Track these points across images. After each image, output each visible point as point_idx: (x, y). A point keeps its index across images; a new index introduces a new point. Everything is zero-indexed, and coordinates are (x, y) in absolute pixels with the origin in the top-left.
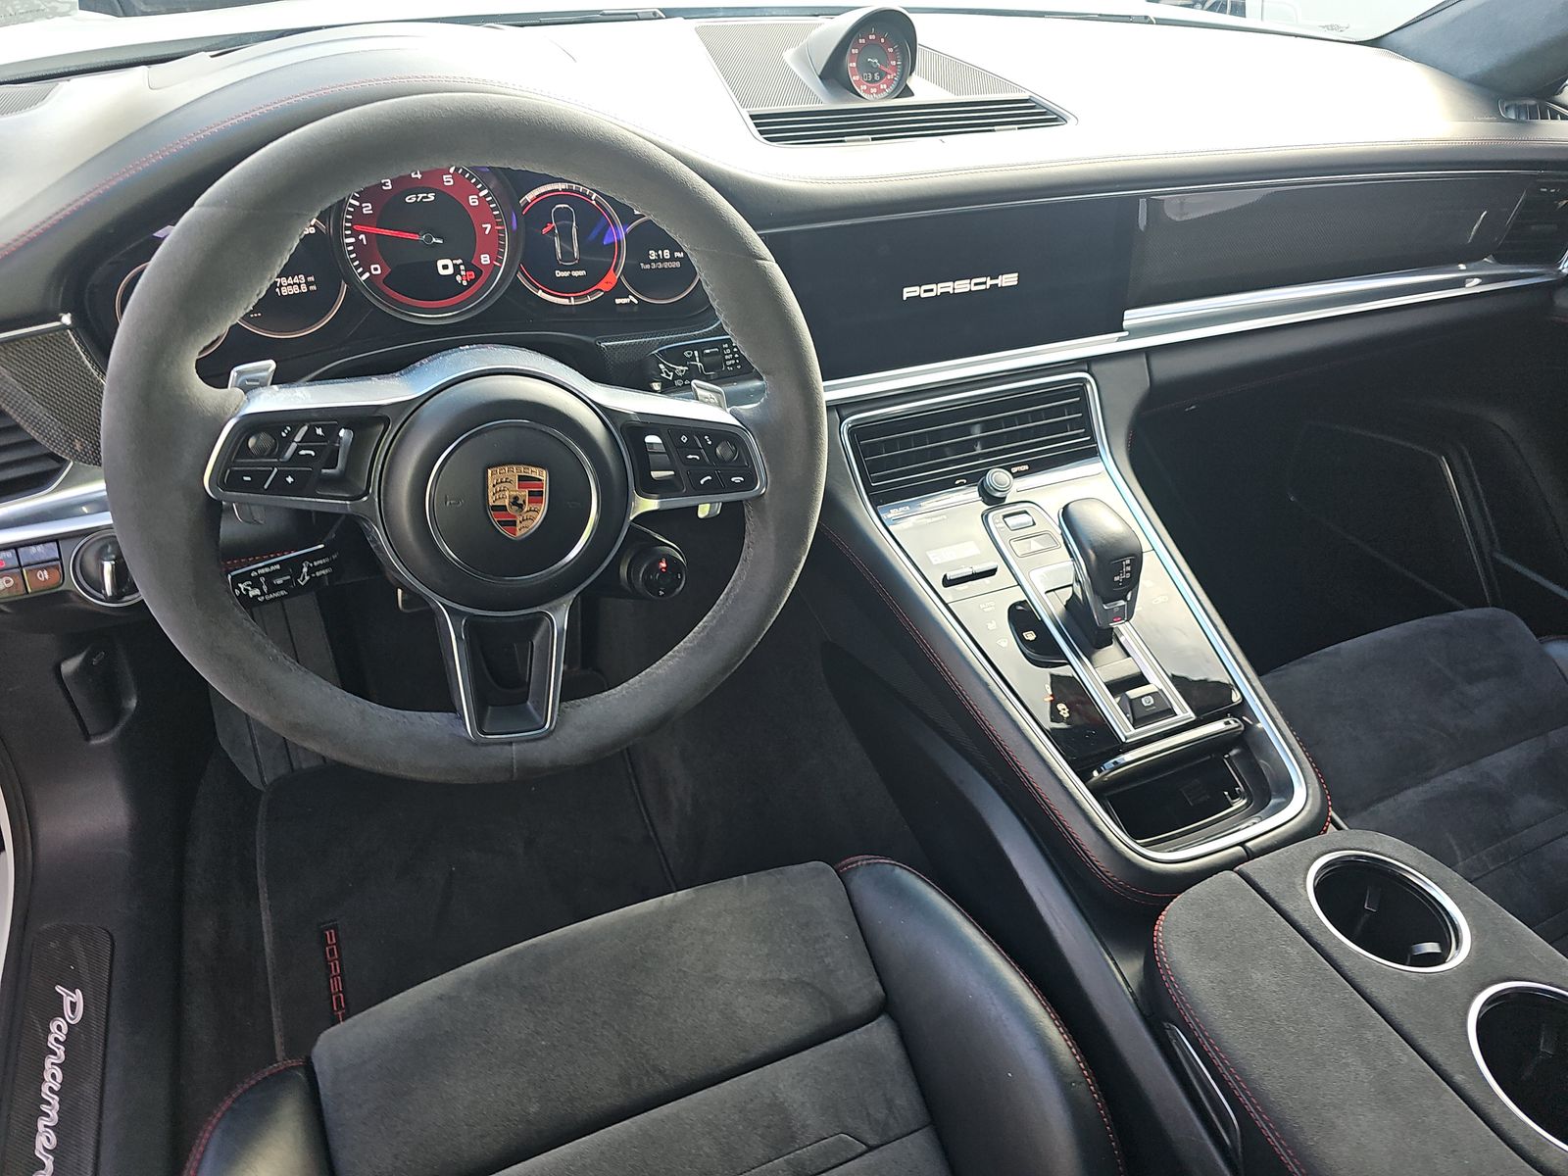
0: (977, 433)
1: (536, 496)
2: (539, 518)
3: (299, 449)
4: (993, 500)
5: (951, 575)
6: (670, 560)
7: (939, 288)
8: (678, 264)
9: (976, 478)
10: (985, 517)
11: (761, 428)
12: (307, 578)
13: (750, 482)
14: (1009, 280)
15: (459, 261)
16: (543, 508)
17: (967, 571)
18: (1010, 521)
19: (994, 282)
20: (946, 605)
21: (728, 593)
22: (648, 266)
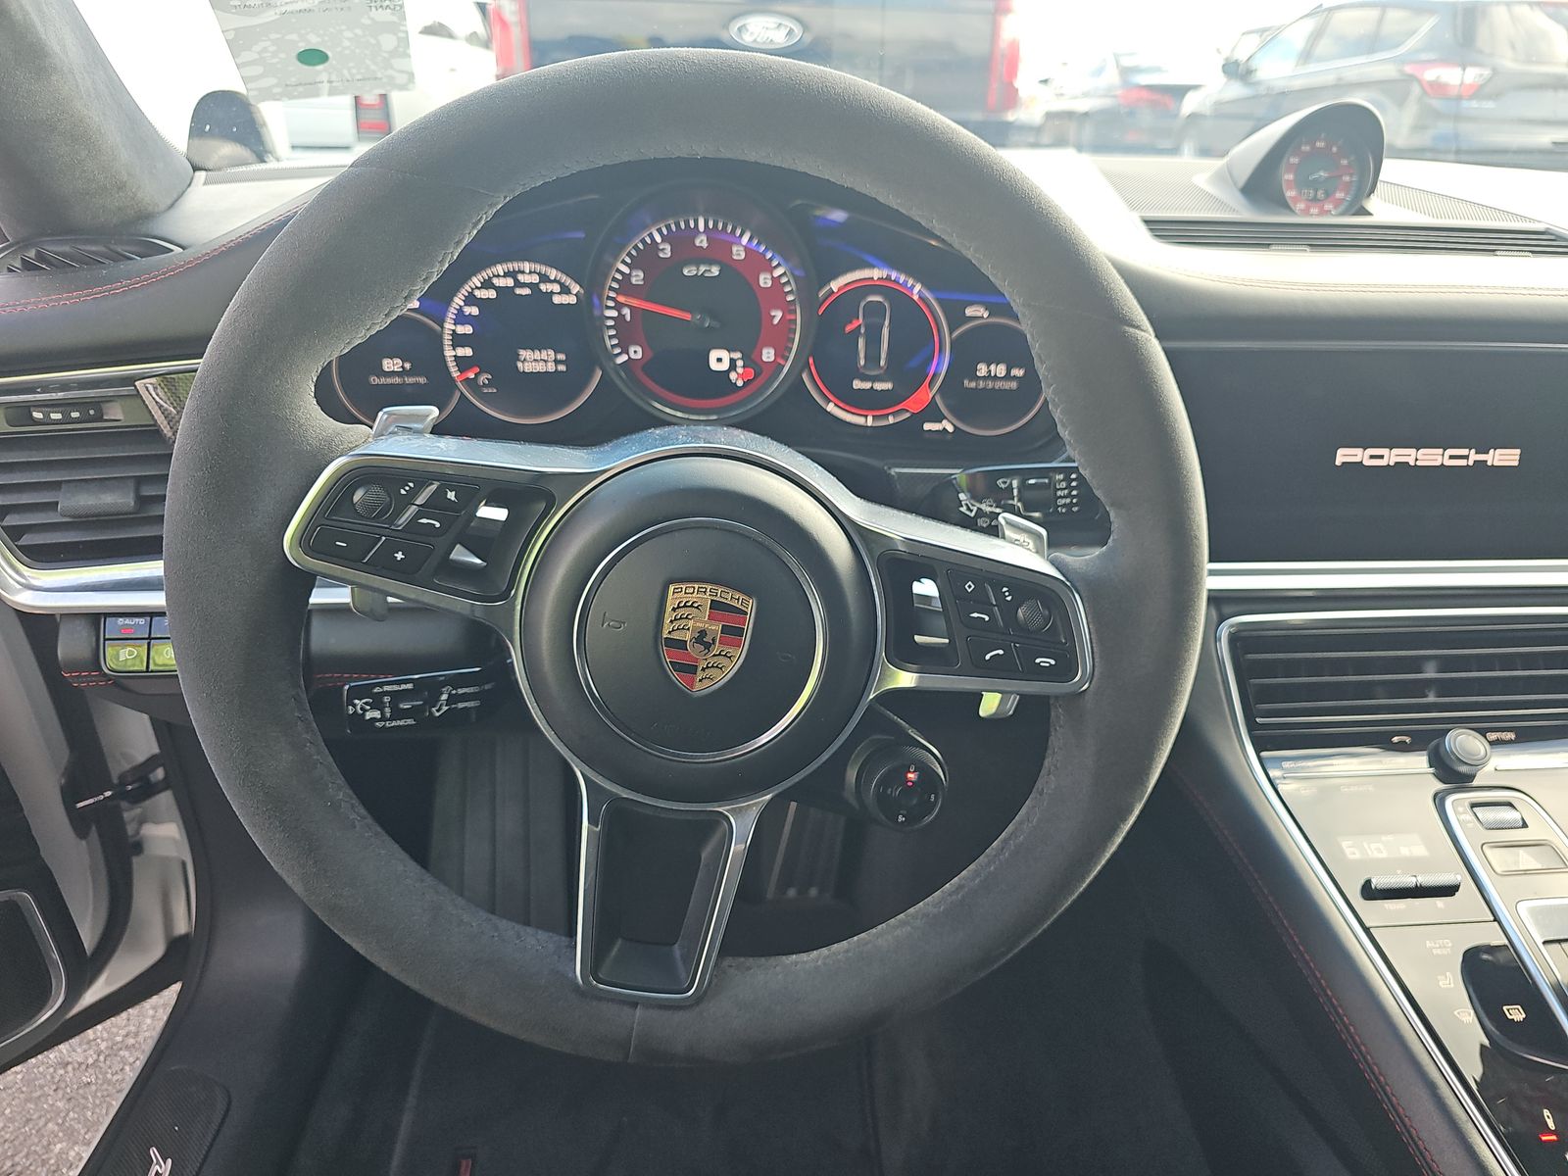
0: (1430, 673)
1: (733, 633)
2: (732, 668)
3: (418, 515)
4: (1453, 775)
5: (1379, 882)
6: (925, 771)
7: (1392, 456)
8: (1014, 385)
9: (1426, 740)
10: (1439, 800)
11: (1095, 589)
12: (445, 708)
13: (1066, 667)
14: (1505, 457)
15: (737, 355)
16: (740, 655)
17: (1409, 881)
18: (1485, 814)
19: (1481, 457)
20: (1367, 930)
21: (1005, 841)
22: (973, 385)
